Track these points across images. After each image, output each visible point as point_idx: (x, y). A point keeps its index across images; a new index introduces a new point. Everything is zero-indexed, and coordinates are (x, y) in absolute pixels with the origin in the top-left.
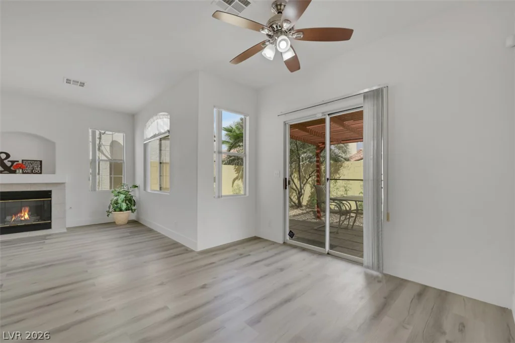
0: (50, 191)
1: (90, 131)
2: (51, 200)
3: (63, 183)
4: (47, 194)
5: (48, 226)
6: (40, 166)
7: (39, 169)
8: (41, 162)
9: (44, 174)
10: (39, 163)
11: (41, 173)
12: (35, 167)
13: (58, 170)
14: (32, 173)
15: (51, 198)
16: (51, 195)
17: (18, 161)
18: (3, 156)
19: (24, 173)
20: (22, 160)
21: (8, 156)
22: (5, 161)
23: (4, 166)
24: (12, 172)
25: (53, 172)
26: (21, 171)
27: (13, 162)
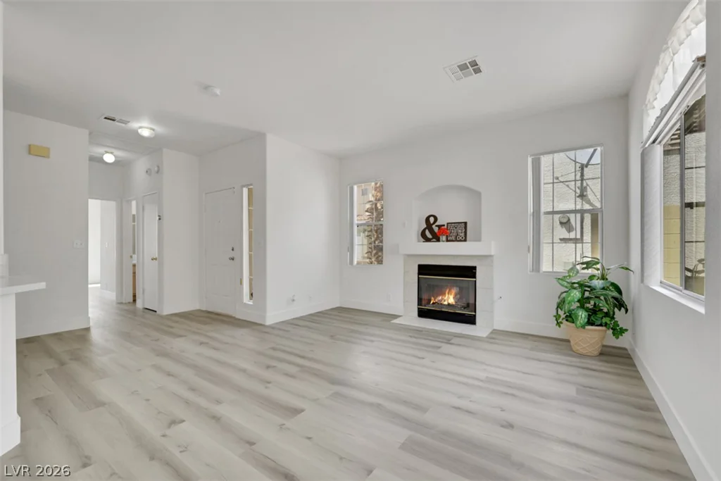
0: (475, 268)
1: (530, 160)
2: (475, 281)
3: (491, 256)
4: (470, 272)
5: (473, 320)
6: (464, 230)
7: (463, 235)
8: (466, 223)
9: (470, 241)
10: (463, 225)
11: (465, 240)
12: (458, 232)
13: (484, 235)
14: (456, 240)
15: (475, 277)
16: (475, 273)
17: (444, 225)
18: (432, 220)
19: (447, 241)
20: (448, 223)
21: (436, 219)
22: (434, 226)
23: (432, 231)
24: (438, 240)
25: (478, 239)
26: (444, 238)
27: (439, 227)
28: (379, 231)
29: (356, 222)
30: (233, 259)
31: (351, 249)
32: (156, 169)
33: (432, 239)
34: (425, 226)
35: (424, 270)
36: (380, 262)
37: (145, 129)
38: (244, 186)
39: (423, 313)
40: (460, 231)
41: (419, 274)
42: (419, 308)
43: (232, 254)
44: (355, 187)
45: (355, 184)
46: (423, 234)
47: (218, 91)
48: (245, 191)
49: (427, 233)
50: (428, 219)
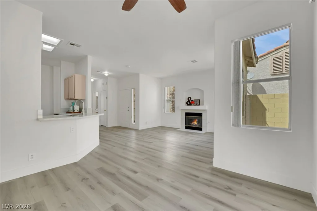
0: (202, 113)
2: (202, 118)
3: (206, 110)
4: (200, 115)
7: (198, 103)
8: (199, 100)
9: (201, 105)
11: (199, 105)
12: (197, 102)
13: (204, 103)
16: (202, 115)
18: (190, 99)
19: (194, 105)
20: (194, 100)
21: (191, 98)
22: (190, 101)
24: (191, 105)
25: (203, 105)
26: (193, 104)
27: (192, 101)
28: (173, 102)
29: (166, 99)
30: (129, 110)
31: (164, 108)
32: (106, 83)
33: (189, 105)
34: (187, 101)
35: (187, 114)
36: (174, 112)
37: (106, 74)
38: (133, 89)
39: (187, 128)
42: (185, 126)
43: (128, 109)
44: (166, 88)
45: (166, 87)
46: (187, 103)
47: (129, 67)
48: (133, 90)
49: (188, 103)
50: (188, 99)
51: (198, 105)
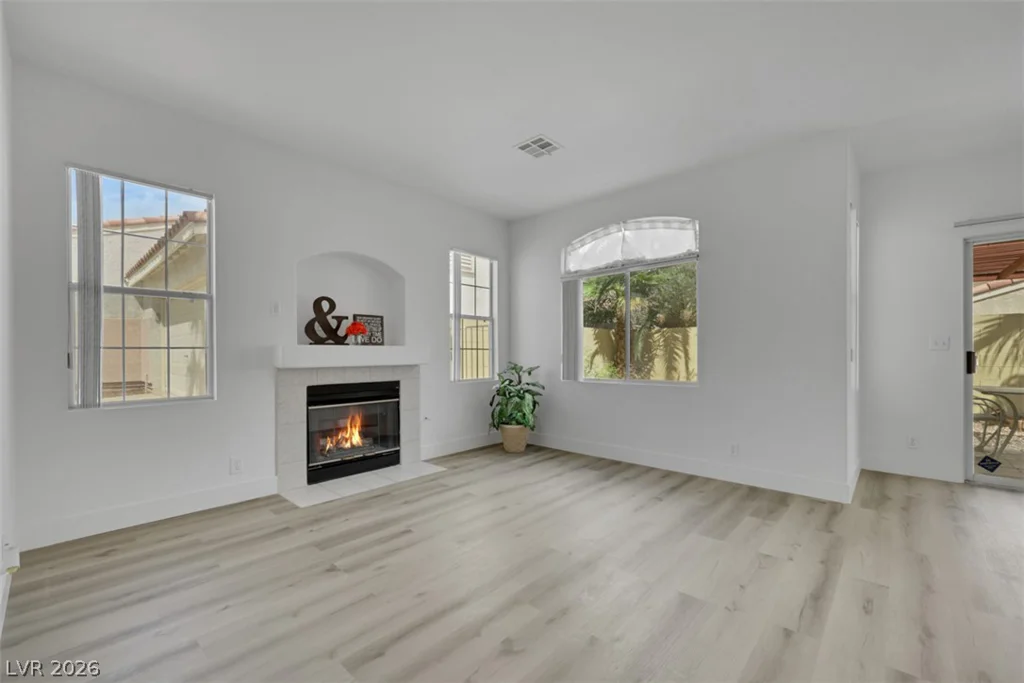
0: (397, 383)
1: (451, 254)
2: (398, 403)
3: (417, 366)
4: (391, 390)
5: (394, 459)
6: (380, 329)
7: (379, 334)
8: (382, 318)
9: (391, 345)
10: (379, 320)
11: (382, 344)
12: (367, 329)
13: (408, 337)
14: (370, 343)
15: (398, 397)
16: (398, 390)
17: (347, 318)
18: (325, 306)
20: (354, 315)
21: (333, 305)
22: (329, 317)
23: (326, 327)
24: (341, 343)
25: (400, 342)
26: (359, 339)
27: (340, 319)
33: (327, 339)
34: (313, 315)
35: (318, 395)
39: (316, 475)
40: (375, 329)
41: (310, 403)
42: (308, 469)
46: (309, 329)
49: (317, 327)
50: (317, 304)
51: (376, 344)
